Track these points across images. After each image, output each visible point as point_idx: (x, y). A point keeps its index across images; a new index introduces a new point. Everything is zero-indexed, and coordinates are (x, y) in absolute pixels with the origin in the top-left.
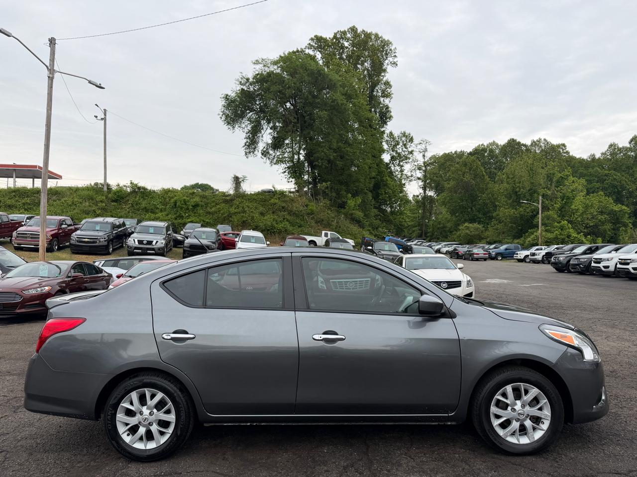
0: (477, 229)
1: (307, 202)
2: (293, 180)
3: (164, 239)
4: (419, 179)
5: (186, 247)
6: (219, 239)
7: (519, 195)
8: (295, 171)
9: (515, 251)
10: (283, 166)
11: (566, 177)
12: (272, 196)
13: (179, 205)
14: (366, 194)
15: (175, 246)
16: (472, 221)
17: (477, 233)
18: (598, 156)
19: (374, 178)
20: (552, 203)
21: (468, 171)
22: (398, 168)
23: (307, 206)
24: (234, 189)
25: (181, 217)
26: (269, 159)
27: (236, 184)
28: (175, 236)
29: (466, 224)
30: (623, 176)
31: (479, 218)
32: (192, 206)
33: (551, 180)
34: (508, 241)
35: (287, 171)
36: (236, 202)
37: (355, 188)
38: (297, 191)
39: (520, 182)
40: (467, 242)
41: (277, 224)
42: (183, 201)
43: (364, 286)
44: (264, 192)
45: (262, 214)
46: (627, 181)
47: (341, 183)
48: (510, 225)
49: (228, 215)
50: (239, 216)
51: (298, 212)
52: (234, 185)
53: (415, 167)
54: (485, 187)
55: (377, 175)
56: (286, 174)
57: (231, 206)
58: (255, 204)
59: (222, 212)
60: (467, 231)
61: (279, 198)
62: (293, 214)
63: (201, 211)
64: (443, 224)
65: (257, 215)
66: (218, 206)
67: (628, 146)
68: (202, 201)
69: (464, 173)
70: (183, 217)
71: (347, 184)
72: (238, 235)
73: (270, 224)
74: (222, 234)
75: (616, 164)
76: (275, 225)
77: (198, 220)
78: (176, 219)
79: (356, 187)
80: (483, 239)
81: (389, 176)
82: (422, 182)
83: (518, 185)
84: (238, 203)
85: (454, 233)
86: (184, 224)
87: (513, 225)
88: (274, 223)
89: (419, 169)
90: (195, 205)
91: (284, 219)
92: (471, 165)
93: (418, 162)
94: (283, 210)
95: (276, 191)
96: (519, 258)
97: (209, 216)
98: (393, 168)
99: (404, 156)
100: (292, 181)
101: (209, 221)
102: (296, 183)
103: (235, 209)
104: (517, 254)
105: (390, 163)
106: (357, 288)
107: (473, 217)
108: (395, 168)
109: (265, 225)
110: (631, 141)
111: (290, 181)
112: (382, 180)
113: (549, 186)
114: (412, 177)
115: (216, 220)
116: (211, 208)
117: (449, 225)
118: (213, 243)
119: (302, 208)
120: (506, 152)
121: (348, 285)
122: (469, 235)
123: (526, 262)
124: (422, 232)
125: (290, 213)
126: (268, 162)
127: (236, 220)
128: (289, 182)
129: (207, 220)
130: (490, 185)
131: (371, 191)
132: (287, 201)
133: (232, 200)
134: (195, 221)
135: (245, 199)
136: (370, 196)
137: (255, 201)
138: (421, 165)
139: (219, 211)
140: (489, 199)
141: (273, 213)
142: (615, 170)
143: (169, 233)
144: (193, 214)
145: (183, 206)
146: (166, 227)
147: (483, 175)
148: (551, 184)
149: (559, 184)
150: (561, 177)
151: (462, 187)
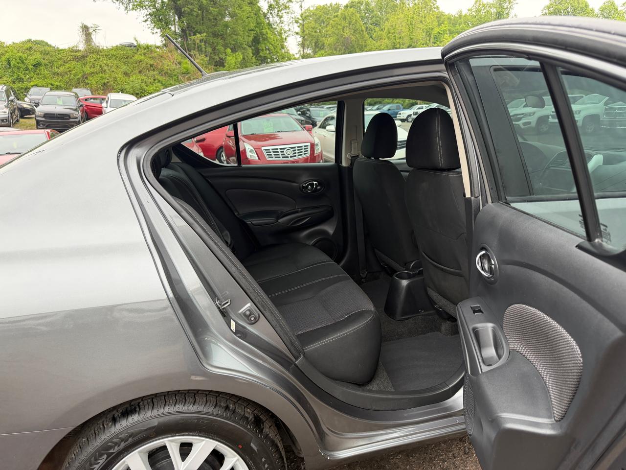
1: (180, 59)
2: (159, 31)
3: (7, 107)
4: (297, 33)
5: (38, 116)
6: (81, 106)
8: (159, 19)
9: (398, 111)
10: (144, 12)
11: (442, 33)
12: (135, 51)
13: (14, 65)
14: (244, 49)
15: (22, 117)
18: (464, 12)
19: (252, 30)
21: (348, 25)
22: (277, 19)
23: (180, 63)
24: (84, 42)
25: (21, 80)
26: (123, 3)
27: (86, 35)
28: (19, 104)
32: (32, 65)
33: (430, 36)
35: (149, 20)
36: (91, 58)
37: (234, 43)
38: (165, 45)
39: (400, 38)
41: (147, 86)
42: (18, 59)
43: (303, 153)
44: (123, 47)
45: (126, 74)
47: (215, 35)
49: (83, 76)
50: (97, 78)
51: (171, 71)
52: (84, 36)
53: (292, 20)
54: (364, 44)
55: (256, 27)
56: (149, 22)
57: (85, 64)
58: (115, 62)
59: (73, 72)
61: (145, 54)
62: (165, 73)
63: (46, 72)
65: (120, 76)
66: (67, 65)
68: (44, 59)
69: (344, 27)
70: (23, 79)
71: (222, 37)
72: (103, 99)
73: (139, 87)
74: (83, 99)
76: (145, 87)
77: (44, 83)
78: (14, 82)
79: (234, 40)
81: (269, 28)
82: (301, 37)
83: (398, 41)
84: (93, 60)
86: (27, 89)
88: (143, 85)
89: (297, 22)
90: (37, 64)
91: (155, 80)
92: (350, 18)
93: (296, 14)
94: (152, 68)
95: (139, 45)
96: (402, 118)
97: (57, 77)
98: (271, 19)
99: (283, 5)
100: (157, 32)
101: (59, 84)
102: (162, 36)
103: (90, 68)
104: (400, 114)
105: (268, 12)
106: (295, 156)
108: (273, 19)
109: (133, 87)
111: (155, 32)
112: (262, 34)
113: (428, 42)
114: (289, 31)
115: (67, 83)
116: (58, 68)
118: (76, 110)
119: (174, 67)
120: (381, 6)
121: (285, 153)
123: (408, 122)
125: (161, 72)
126: (122, 7)
127: (94, 82)
128: (153, 33)
129: (56, 84)
130: (368, 42)
131: (250, 47)
132: (155, 58)
133: (84, 57)
134: (40, 84)
135: (102, 55)
136: (250, 51)
137: (114, 57)
138: (298, 18)
139: (70, 71)
141: (140, 72)
143: (11, 98)
144: (35, 76)
145: (20, 65)
146: (6, 91)
147: (362, 31)
148: (429, 40)
149: (436, 39)
150: (438, 32)
151: (342, 44)
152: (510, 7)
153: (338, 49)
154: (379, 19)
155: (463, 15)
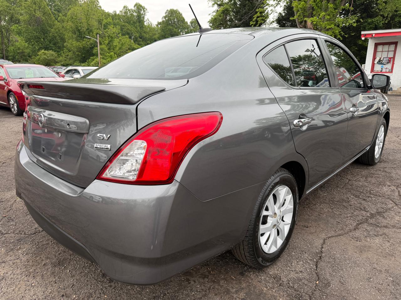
0: (52, 55)
7: (81, 32)
11: (109, 23)
16: (46, 49)
17: (52, 58)
18: (118, 13)
20: (103, 40)
21: (38, 8)
29: (43, 51)
30: (132, 27)
31: (51, 47)
33: (101, 24)
34: (77, 64)
39: (81, 23)
40: (46, 64)
46: (134, 31)
48: (77, 53)
54: (52, 23)
60: (45, 56)
64: (22, 50)
67: (133, 8)
69: (35, 10)
75: (128, 19)
80: (57, 62)
85: (33, 57)
87: (79, 53)
92: (39, 4)
107: (46, 46)
110: (135, 6)
113: (100, 28)
117: (27, 51)
122: (47, 59)
124: (4, 56)
130: (55, 23)
140: (57, 32)
142: (127, 23)
147: (50, 14)
148: (101, 27)
149: (105, 27)
150: (106, 23)
151: (35, 21)
152: (145, 14)
153: (32, 25)
154: (60, 8)
155: (117, 14)
